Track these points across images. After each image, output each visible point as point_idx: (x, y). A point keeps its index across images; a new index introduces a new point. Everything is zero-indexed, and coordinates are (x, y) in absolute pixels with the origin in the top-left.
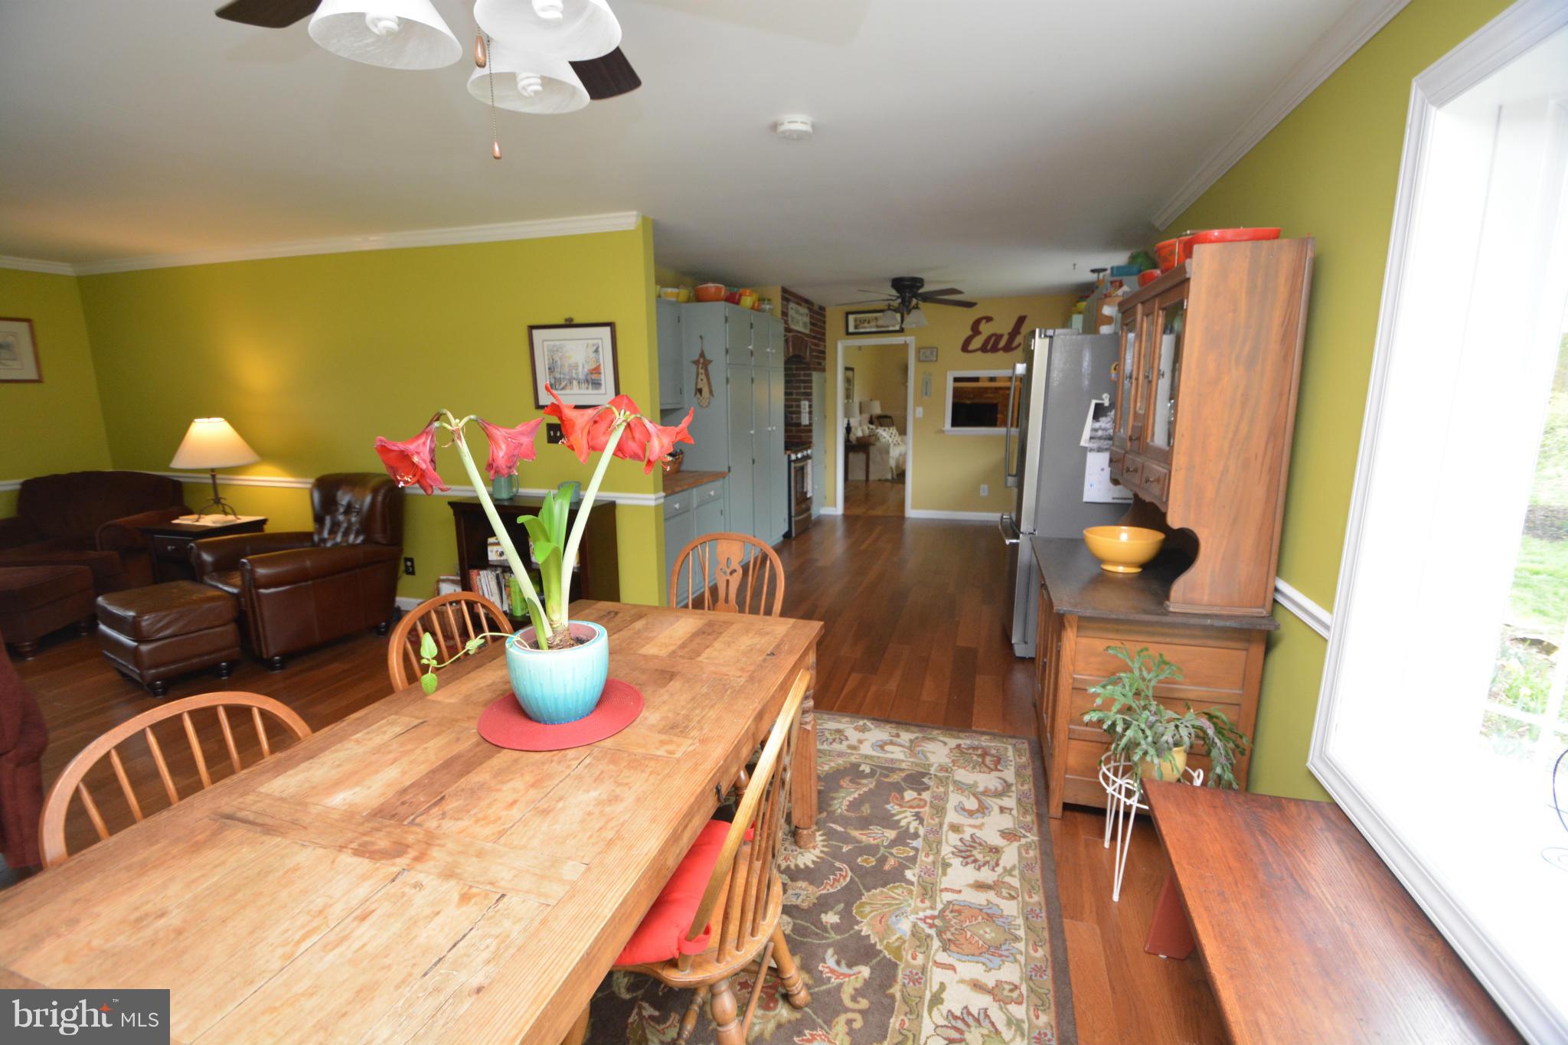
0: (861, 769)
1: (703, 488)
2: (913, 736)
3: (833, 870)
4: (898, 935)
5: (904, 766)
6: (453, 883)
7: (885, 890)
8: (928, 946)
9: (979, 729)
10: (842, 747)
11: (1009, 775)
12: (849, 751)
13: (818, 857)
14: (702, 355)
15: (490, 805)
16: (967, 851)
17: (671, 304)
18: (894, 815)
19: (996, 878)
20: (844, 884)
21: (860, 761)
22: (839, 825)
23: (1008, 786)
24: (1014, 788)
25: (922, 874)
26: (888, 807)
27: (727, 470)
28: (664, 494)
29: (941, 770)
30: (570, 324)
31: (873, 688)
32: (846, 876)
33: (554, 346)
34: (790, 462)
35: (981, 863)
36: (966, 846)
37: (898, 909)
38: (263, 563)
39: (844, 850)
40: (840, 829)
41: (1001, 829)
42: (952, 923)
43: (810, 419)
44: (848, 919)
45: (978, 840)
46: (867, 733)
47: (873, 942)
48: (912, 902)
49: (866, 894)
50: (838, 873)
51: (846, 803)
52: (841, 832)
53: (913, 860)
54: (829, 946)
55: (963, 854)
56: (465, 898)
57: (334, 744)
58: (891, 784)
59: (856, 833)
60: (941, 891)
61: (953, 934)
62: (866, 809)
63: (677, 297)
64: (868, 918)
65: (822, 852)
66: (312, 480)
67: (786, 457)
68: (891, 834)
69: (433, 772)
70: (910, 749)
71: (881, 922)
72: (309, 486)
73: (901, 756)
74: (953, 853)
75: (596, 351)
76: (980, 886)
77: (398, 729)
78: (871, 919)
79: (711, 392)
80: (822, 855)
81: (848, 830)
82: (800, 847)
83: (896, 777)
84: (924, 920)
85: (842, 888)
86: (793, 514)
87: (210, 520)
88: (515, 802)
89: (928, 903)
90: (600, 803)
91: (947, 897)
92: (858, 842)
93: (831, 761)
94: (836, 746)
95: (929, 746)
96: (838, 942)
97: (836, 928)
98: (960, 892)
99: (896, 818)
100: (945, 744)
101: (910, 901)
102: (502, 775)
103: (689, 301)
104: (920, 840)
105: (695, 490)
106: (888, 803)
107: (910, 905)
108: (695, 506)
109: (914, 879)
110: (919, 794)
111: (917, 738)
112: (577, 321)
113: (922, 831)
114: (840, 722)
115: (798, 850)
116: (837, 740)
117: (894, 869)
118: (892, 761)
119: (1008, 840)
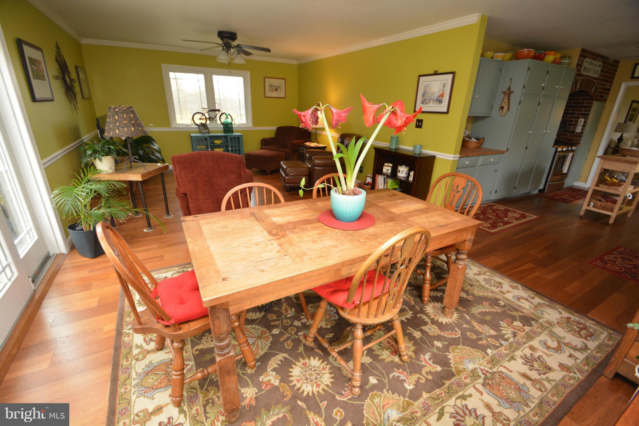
0: (499, 302)
1: (486, 157)
2: (542, 302)
3: (453, 329)
4: (464, 367)
5: (525, 311)
6: (279, 247)
7: (472, 350)
8: (476, 379)
9: (591, 317)
10: (497, 290)
11: (592, 345)
12: (498, 293)
13: (449, 322)
14: (509, 89)
15: (303, 234)
16: (531, 360)
17: (499, 61)
18: (501, 327)
19: (538, 378)
20: (454, 337)
21: (502, 299)
22: (469, 317)
23: (586, 348)
24: (589, 351)
25: (496, 355)
26: (501, 323)
27: (506, 150)
28: (459, 156)
29: (547, 322)
30: (436, 74)
31: (537, 274)
32: (457, 335)
33: (427, 84)
34: (556, 151)
35: (534, 368)
36: (532, 357)
37: (472, 359)
38: (318, 159)
39: (464, 326)
40: (468, 318)
41: (561, 362)
42: (496, 379)
43: (583, 129)
44: (446, 348)
45: (541, 359)
46: (515, 290)
47: (451, 362)
48: (481, 361)
49: (461, 346)
50: (454, 332)
51: (480, 311)
52: (468, 319)
53: (497, 347)
54: (430, 352)
55: (527, 360)
56: (278, 251)
57: (285, 206)
58: (511, 315)
59: (475, 324)
60: (501, 366)
61: (492, 383)
62: (488, 318)
63: (503, 58)
64: (455, 354)
65: (453, 321)
66: (339, 135)
67: (554, 149)
68: (493, 333)
69: (299, 221)
70: (536, 307)
71: (460, 358)
72: (338, 137)
73: (528, 307)
74: (521, 357)
75: (444, 86)
76: (525, 376)
77: (302, 208)
78: (457, 355)
79: (508, 109)
80: (452, 323)
81: (472, 321)
82: (444, 315)
83: (516, 313)
84: (482, 370)
85: (452, 338)
86: (549, 181)
87: (313, 145)
88: (310, 236)
89: (489, 366)
90: (331, 246)
91: (502, 369)
92: (473, 327)
93: (485, 292)
94: (493, 288)
95: (549, 310)
96: (435, 353)
97: (438, 348)
98: (511, 372)
99: (501, 328)
100: (561, 313)
101: (481, 360)
102: (315, 228)
103: (511, 59)
104: (507, 343)
105: (481, 157)
106: (502, 321)
107: (480, 361)
108: (479, 164)
109: (490, 354)
110: (524, 326)
111: (544, 304)
112: (439, 72)
113: (511, 340)
114: (504, 280)
115: (443, 315)
116: (495, 286)
117: (484, 345)
118: (520, 306)
119: (561, 369)
